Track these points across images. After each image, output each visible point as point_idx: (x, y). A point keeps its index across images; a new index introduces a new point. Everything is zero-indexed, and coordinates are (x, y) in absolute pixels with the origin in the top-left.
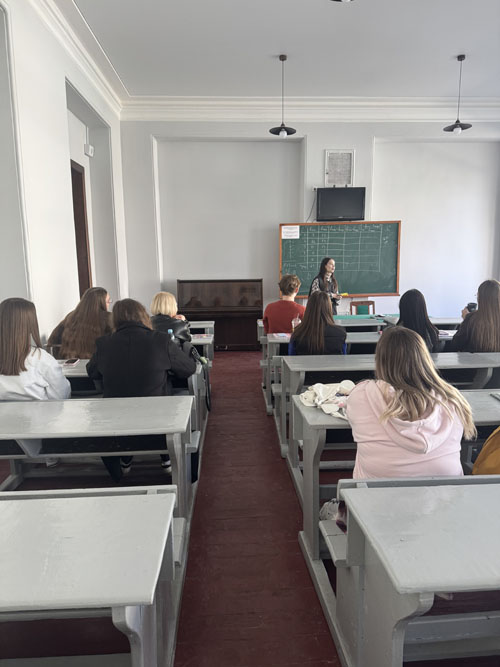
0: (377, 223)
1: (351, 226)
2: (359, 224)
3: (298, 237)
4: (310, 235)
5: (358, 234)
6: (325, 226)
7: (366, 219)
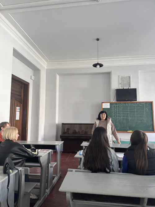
0: (143, 102)
1: (132, 103)
2: (135, 102)
3: (109, 107)
4: (114, 107)
5: (134, 107)
6: (120, 103)
7: (138, 101)
